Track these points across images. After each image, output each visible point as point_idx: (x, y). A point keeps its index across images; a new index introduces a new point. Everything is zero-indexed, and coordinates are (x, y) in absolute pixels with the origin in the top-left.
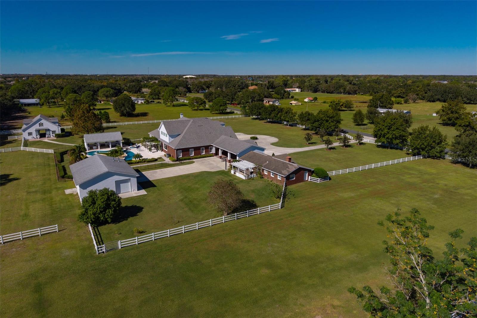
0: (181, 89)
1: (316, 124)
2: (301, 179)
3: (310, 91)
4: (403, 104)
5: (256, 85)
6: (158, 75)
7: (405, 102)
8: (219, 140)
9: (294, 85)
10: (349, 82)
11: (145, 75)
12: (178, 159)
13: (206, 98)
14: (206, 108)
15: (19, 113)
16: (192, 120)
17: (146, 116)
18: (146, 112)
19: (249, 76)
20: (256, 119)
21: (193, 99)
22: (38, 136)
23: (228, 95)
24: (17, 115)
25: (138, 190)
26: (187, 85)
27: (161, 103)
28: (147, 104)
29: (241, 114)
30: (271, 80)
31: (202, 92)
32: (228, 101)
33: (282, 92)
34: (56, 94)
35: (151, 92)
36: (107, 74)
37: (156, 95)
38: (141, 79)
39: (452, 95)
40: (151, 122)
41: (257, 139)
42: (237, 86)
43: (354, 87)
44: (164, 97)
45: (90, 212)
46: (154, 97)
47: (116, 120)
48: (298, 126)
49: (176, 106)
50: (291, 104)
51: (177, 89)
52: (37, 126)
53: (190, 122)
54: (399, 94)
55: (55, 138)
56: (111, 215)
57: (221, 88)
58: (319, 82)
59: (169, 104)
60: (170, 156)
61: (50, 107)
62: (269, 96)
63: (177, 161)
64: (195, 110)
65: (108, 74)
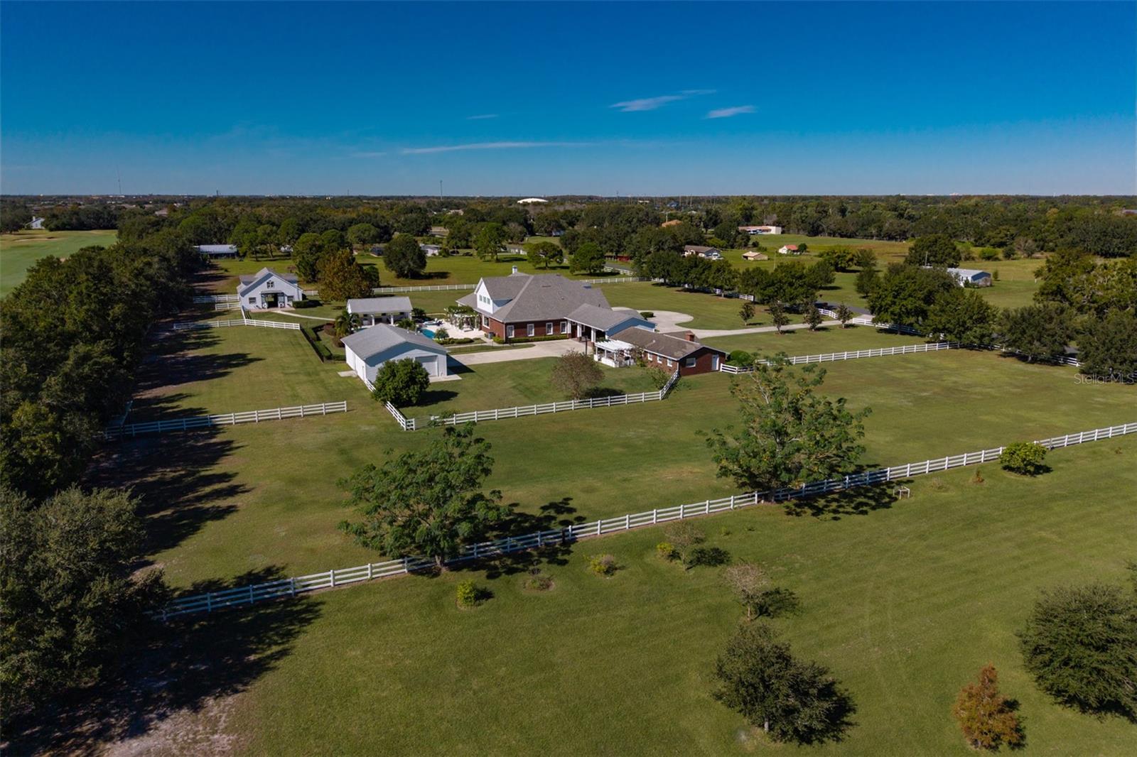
0: (514, 227)
1: (770, 290)
2: (708, 368)
3: (801, 232)
4: (1000, 260)
5: (680, 219)
6: (461, 198)
7: (1006, 257)
8: (578, 310)
9: (766, 218)
10: (896, 213)
11: (433, 197)
12: (508, 341)
13: (565, 246)
14: (562, 265)
15: (206, 270)
16: (532, 277)
17: (446, 277)
18: (445, 271)
19: (671, 199)
20: (662, 284)
21: (537, 247)
22: (266, 305)
23: (610, 239)
24: (204, 273)
25: (448, 374)
26: (526, 220)
27: (471, 255)
28: (444, 256)
29: (633, 276)
30: (715, 207)
31: (558, 234)
32: (612, 251)
33: (733, 233)
34: (269, 235)
35: (451, 234)
36: (347, 195)
37: (460, 242)
38: (425, 206)
39: (1119, 240)
40: (456, 287)
41: (652, 316)
42: (635, 220)
43: (902, 225)
44: (479, 244)
45: (389, 387)
46: (459, 244)
47: (390, 284)
48: (741, 296)
49: (504, 261)
50: (746, 257)
51: (505, 228)
52: (263, 288)
53: (529, 281)
54: (1002, 238)
55: (293, 309)
56: (417, 393)
57: (600, 225)
58: (826, 212)
59: (488, 257)
60: (494, 335)
61: (258, 261)
62: (701, 241)
63: (506, 343)
64: (540, 268)
65: (350, 195)
